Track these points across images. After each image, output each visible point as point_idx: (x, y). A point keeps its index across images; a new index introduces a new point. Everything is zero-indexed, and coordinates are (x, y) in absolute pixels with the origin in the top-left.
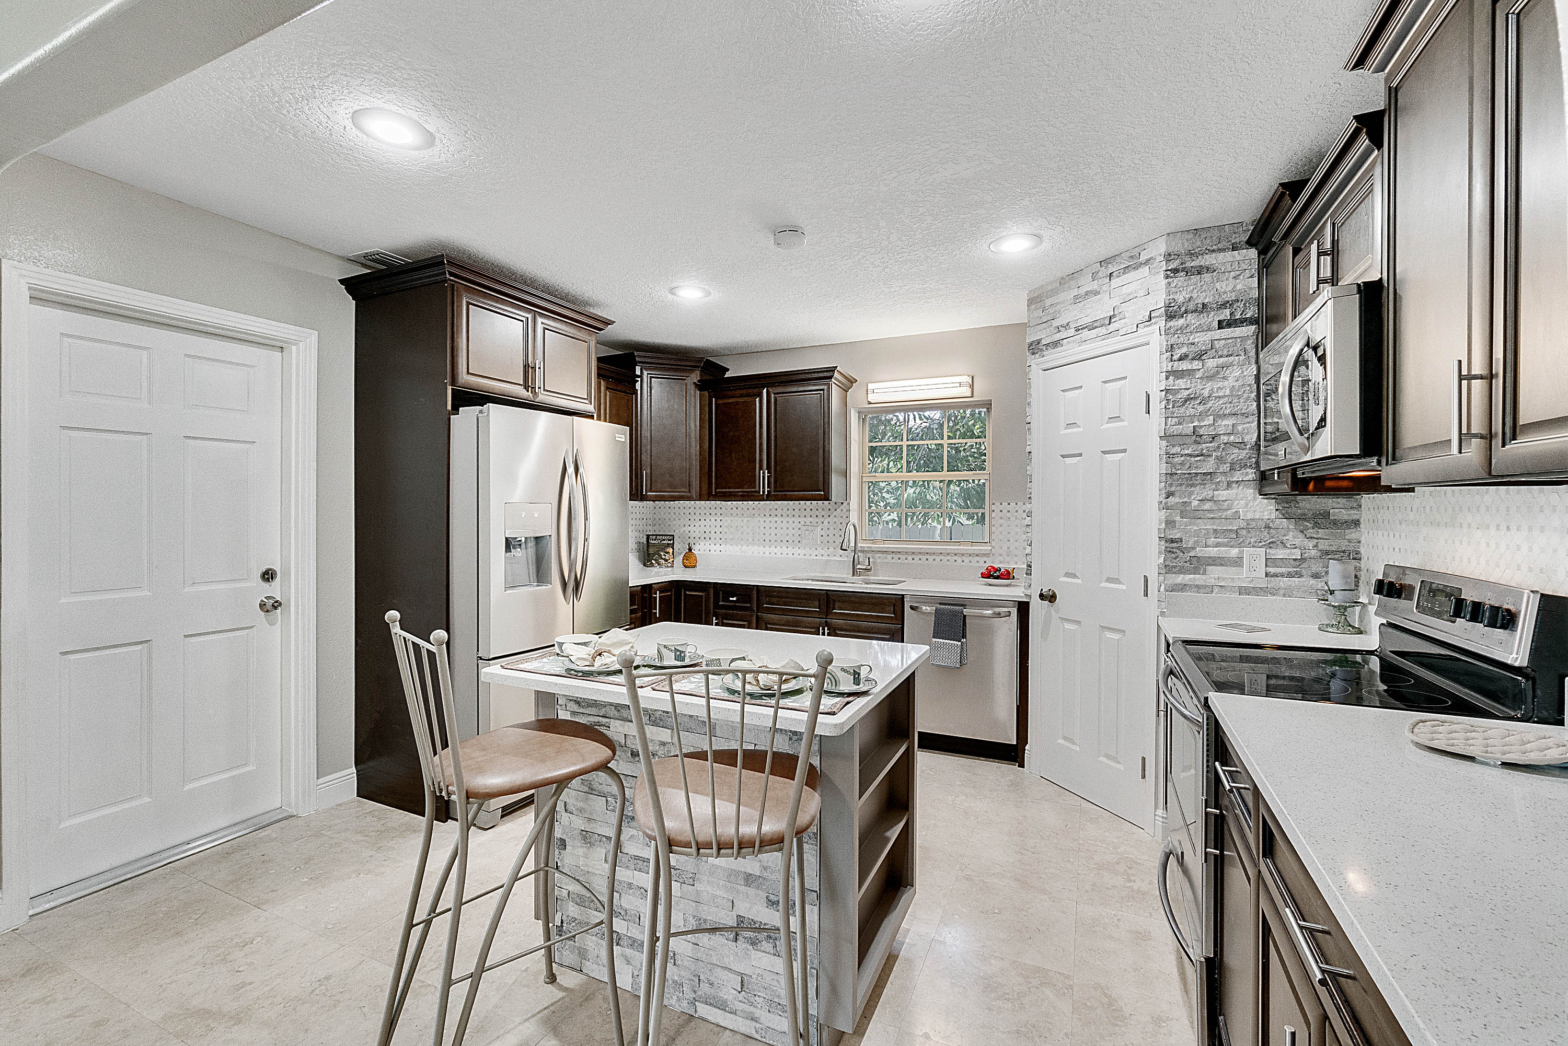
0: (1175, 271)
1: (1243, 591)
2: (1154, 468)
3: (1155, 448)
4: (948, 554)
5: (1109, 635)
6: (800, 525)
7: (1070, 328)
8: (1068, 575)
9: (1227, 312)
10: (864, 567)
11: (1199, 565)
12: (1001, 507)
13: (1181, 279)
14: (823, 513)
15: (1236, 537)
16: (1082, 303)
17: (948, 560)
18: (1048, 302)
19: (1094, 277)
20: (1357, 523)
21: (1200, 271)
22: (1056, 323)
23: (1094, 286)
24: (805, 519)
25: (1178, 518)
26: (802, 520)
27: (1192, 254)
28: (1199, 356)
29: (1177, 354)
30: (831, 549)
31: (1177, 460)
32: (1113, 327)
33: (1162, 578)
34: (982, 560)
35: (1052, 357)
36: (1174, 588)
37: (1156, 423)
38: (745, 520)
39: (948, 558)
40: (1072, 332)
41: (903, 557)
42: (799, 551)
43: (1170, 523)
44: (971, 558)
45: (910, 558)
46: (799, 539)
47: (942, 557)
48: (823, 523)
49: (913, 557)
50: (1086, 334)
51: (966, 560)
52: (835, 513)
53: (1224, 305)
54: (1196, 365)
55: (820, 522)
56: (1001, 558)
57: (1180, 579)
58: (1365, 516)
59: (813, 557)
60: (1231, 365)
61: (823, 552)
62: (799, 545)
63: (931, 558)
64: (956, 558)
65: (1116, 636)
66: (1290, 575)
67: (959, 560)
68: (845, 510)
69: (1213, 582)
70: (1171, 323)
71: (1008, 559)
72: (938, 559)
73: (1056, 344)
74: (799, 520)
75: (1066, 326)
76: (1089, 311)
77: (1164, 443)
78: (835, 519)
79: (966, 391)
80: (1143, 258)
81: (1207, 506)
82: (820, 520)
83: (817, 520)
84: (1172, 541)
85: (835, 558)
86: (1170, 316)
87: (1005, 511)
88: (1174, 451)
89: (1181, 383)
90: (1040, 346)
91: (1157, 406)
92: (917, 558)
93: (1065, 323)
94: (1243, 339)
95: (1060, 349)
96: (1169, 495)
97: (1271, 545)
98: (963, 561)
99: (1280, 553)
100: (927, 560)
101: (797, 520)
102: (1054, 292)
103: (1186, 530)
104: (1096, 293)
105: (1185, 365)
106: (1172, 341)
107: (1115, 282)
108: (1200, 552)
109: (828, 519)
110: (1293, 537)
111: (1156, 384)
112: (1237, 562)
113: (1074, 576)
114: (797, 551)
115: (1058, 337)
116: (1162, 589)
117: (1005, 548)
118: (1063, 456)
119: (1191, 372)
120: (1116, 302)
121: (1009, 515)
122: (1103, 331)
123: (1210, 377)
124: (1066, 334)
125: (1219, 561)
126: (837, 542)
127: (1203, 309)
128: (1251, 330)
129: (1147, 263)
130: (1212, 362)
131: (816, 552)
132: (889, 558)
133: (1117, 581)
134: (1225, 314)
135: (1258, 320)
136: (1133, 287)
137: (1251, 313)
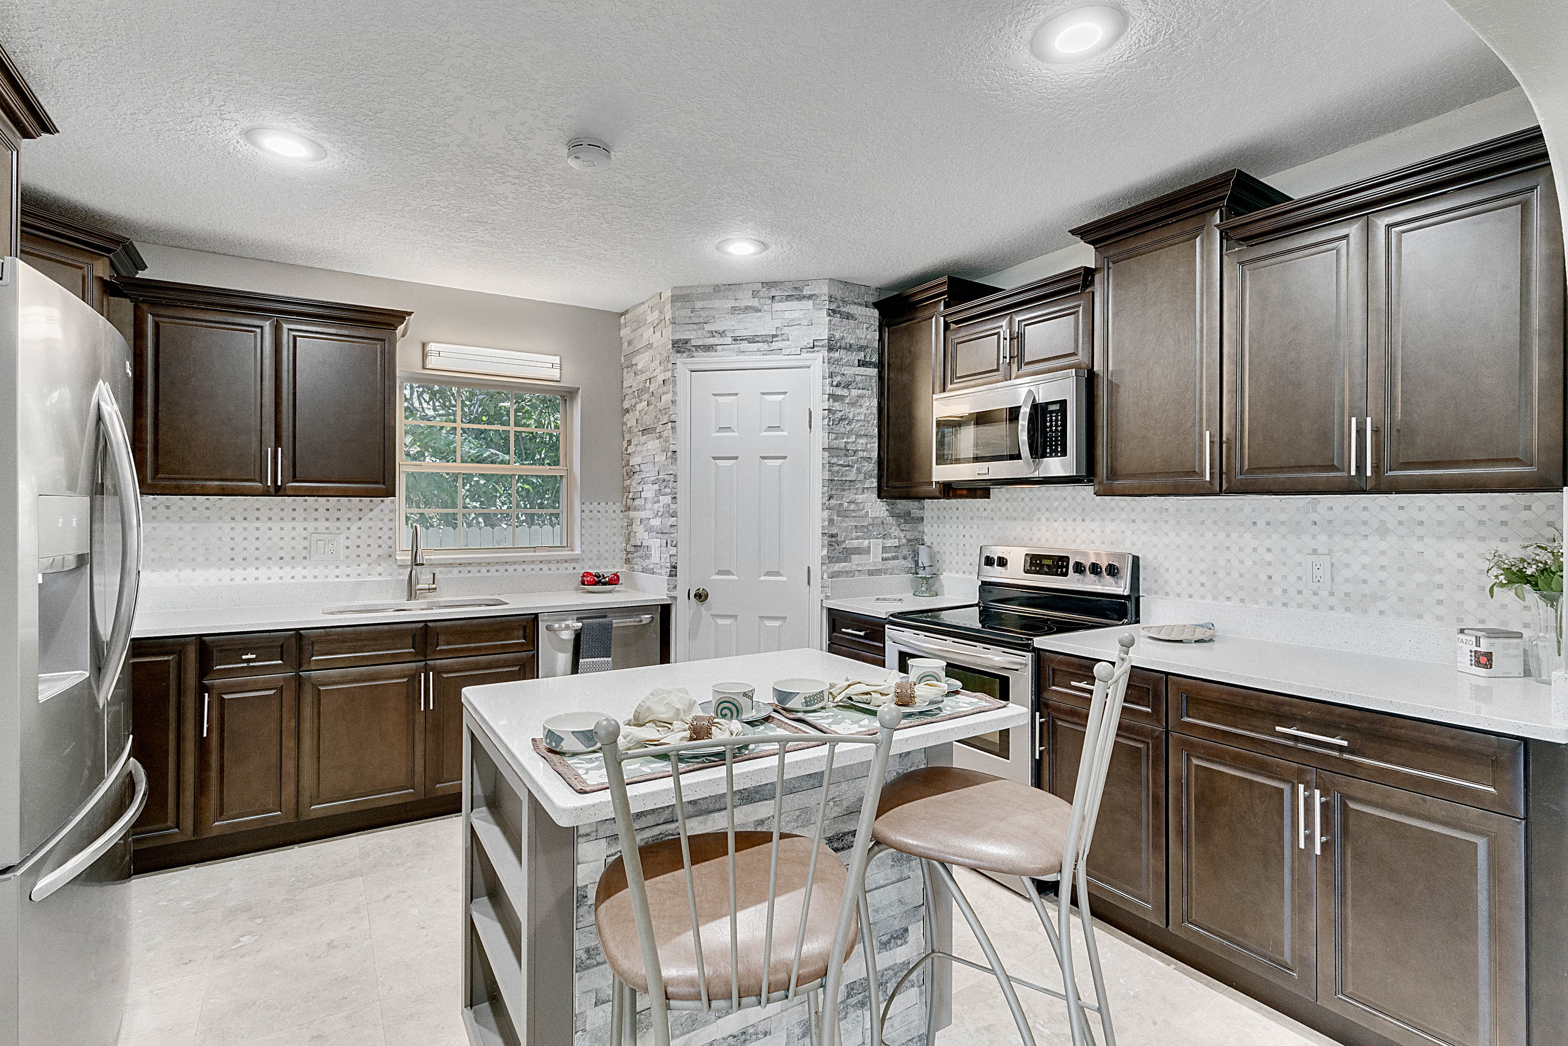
0: (834, 311)
1: (871, 573)
2: (817, 475)
3: (818, 458)
4: (533, 562)
5: (769, 623)
6: (305, 534)
7: (726, 336)
8: (720, 573)
9: (862, 354)
10: (427, 586)
11: (847, 554)
12: (591, 507)
13: (837, 319)
14: (349, 515)
15: (865, 531)
16: (741, 316)
17: (533, 570)
18: (699, 305)
19: (755, 294)
20: (922, 519)
21: (848, 316)
22: (708, 327)
23: (755, 303)
24: (316, 524)
25: (835, 517)
26: (311, 526)
27: (844, 303)
28: (847, 386)
29: (837, 379)
30: (364, 566)
31: (836, 468)
32: (775, 345)
33: (824, 567)
34: (570, 566)
35: (702, 360)
36: (833, 575)
37: (819, 437)
38: (188, 527)
39: (532, 566)
40: (729, 340)
41: (475, 570)
42: (304, 572)
43: (831, 521)
44: (559, 565)
45: (484, 570)
46: (305, 553)
47: (524, 566)
48: (349, 529)
49: (488, 568)
50: (745, 345)
51: (553, 567)
52: (371, 515)
53: (861, 348)
54: (845, 392)
55: (343, 528)
56: (591, 563)
57: (837, 567)
58: (927, 514)
59: (332, 579)
60: (863, 397)
61: (349, 571)
62: (305, 562)
63: (511, 569)
64: (541, 566)
65: (777, 624)
66: (894, 558)
67: (545, 567)
68: (386, 511)
69: (855, 567)
70: (831, 355)
71: (598, 563)
72: (520, 568)
73: (709, 348)
74: (305, 524)
75: (722, 334)
76: (748, 325)
77: (826, 454)
78: (371, 524)
79: (555, 373)
80: (806, 292)
81: (852, 507)
82: (343, 524)
83: (338, 524)
84: (832, 536)
85: (369, 578)
86: (831, 349)
87: (595, 512)
88: (834, 460)
89: (837, 406)
90: (688, 346)
91: (818, 422)
92: (493, 569)
93: (721, 329)
94: (871, 377)
95: (714, 354)
96: (830, 497)
97: (884, 537)
98: (550, 569)
99: (890, 543)
100: (506, 570)
101: (300, 526)
102: (704, 297)
103: (843, 526)
104: (757, 310)
105: (839, 392)
106: (832, 369)
107: (777, 306)
108: (848, 544)
109: (359, 524)
110: (895, 531)
111: (819, 404)
112: (867, 551)
113: (728, 573)
114: (299, 572)
115: (711, 341)
116: (825, 577)
117: (595, 551)
118: (714, 458)
119: (842, 398)
120: (778, 323)
121: (599, 515)
122: (764, 346)
123: (853, 404)
124: (721, 341)
125: (858, 551)
126: (374, 556)
127: (849, 348)
128: (874, 372)
129: (810, 297)
130: (854, 392)
131: (337, 572)
132: (455, 571)
133: (777, 574)
134: (861, 356)
135: (880, 365)
136: (796, 315)
137: (875, 359)
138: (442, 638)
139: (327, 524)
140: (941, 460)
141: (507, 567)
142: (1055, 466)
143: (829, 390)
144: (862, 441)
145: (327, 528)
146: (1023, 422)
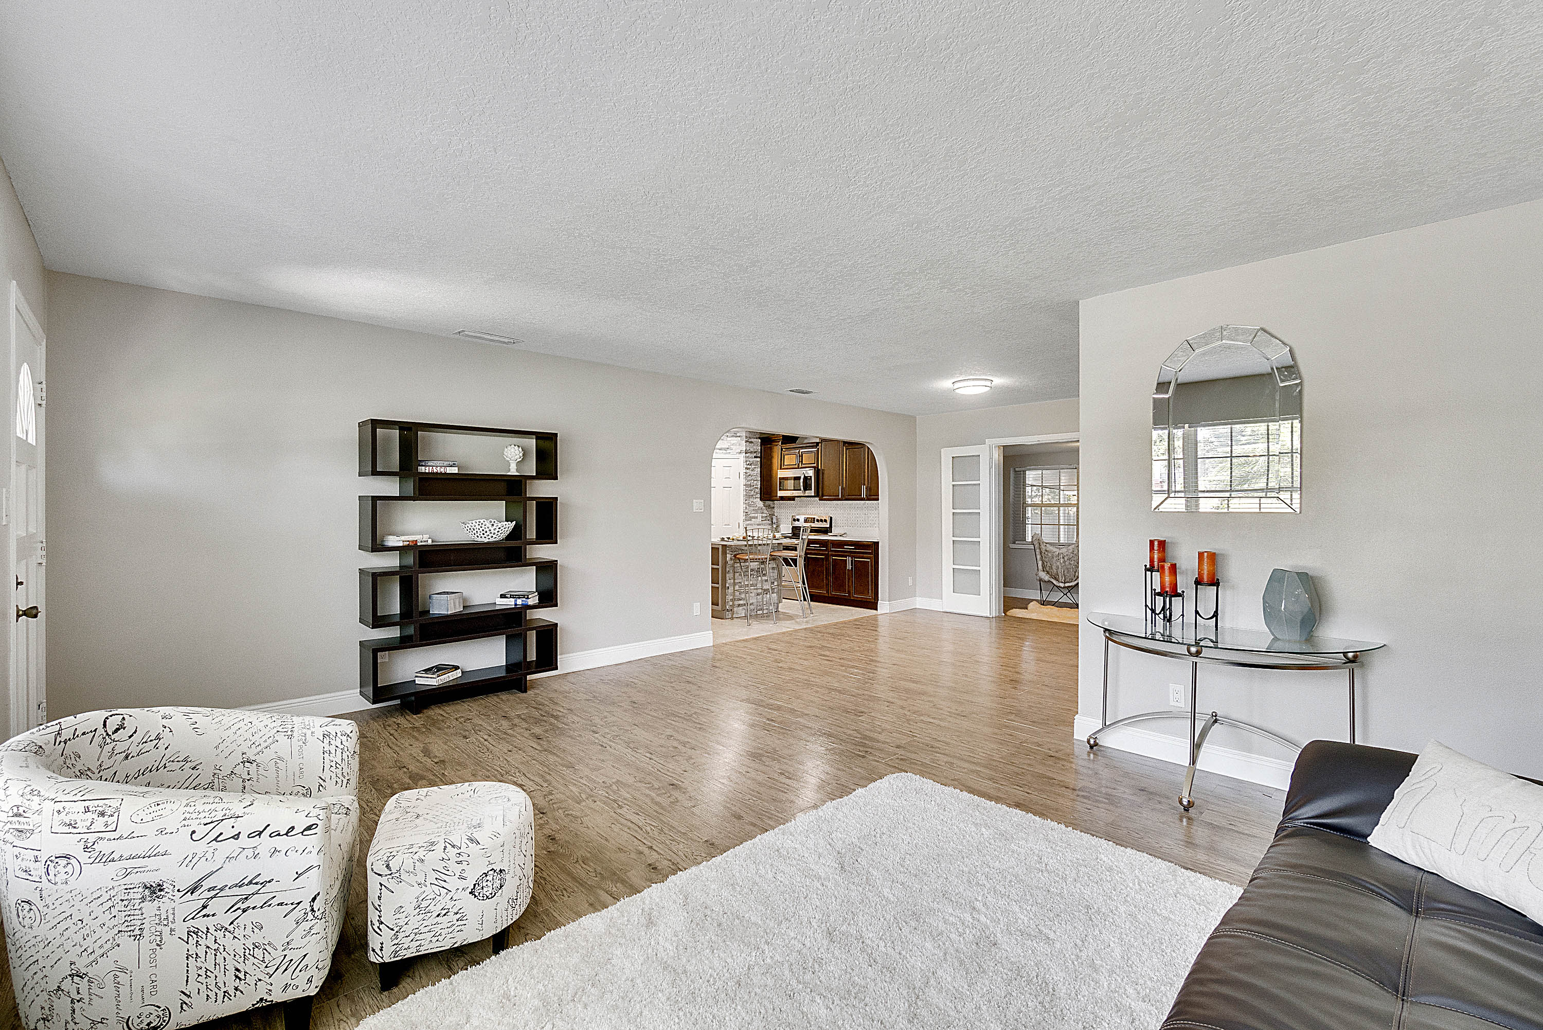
0: (747, 441)
2: (742, 493)
3: (742, 488)
11: (751, 518)
13: (748, 443)
15: (756, 511)
20: (774, 507)
21: (751, 442)
25: (747, 506)
27: (750, 438)
28: (751, 464)
29: (748, 463)
31: (747, 491)
32: (728, 451)
33: (744, 522)
36: (747, 525)
37: (743, 481)
43: (746, 508)
53: (755, 452)
54: (750, 467)
57: (748, 522)
58: (776, 506)
60: (756, 468)
66: (765, 520)
69: (753, 523)
70: (746, 455)
77: (745, 487)
80: (738, 435)
81: (752, 503)
84: (746, 512)
86: (746, 453)
88: (747, 489)
89: (748, 471)
91: (742, 476)
94: (758, 462)
96: (746, 500)
97: (762, 513)
99: (764, 515)
103: (749, 509)
105: (748, 467)
106: (746, 460)
107: (728, 439)
108: (751, 515)
110: (766, 511)
111: (743, 471)
112: (757, 517)
116: (745, 525)
120: (729, 444)
122: (725, 451)
123: (752, 470)
125: (754, 518)
127: (751, 452)
128: (759, 459)
129: (739, 436)
130: (753, 467)
133: (729, 525)
134: (755, 455)
135: (761, 457)
136: (734, 442)
137: (759, 455)
140: (780, 490)
142: (807, 493)
143: (745, 466)
144: (755, 482)
146: (802, 480)
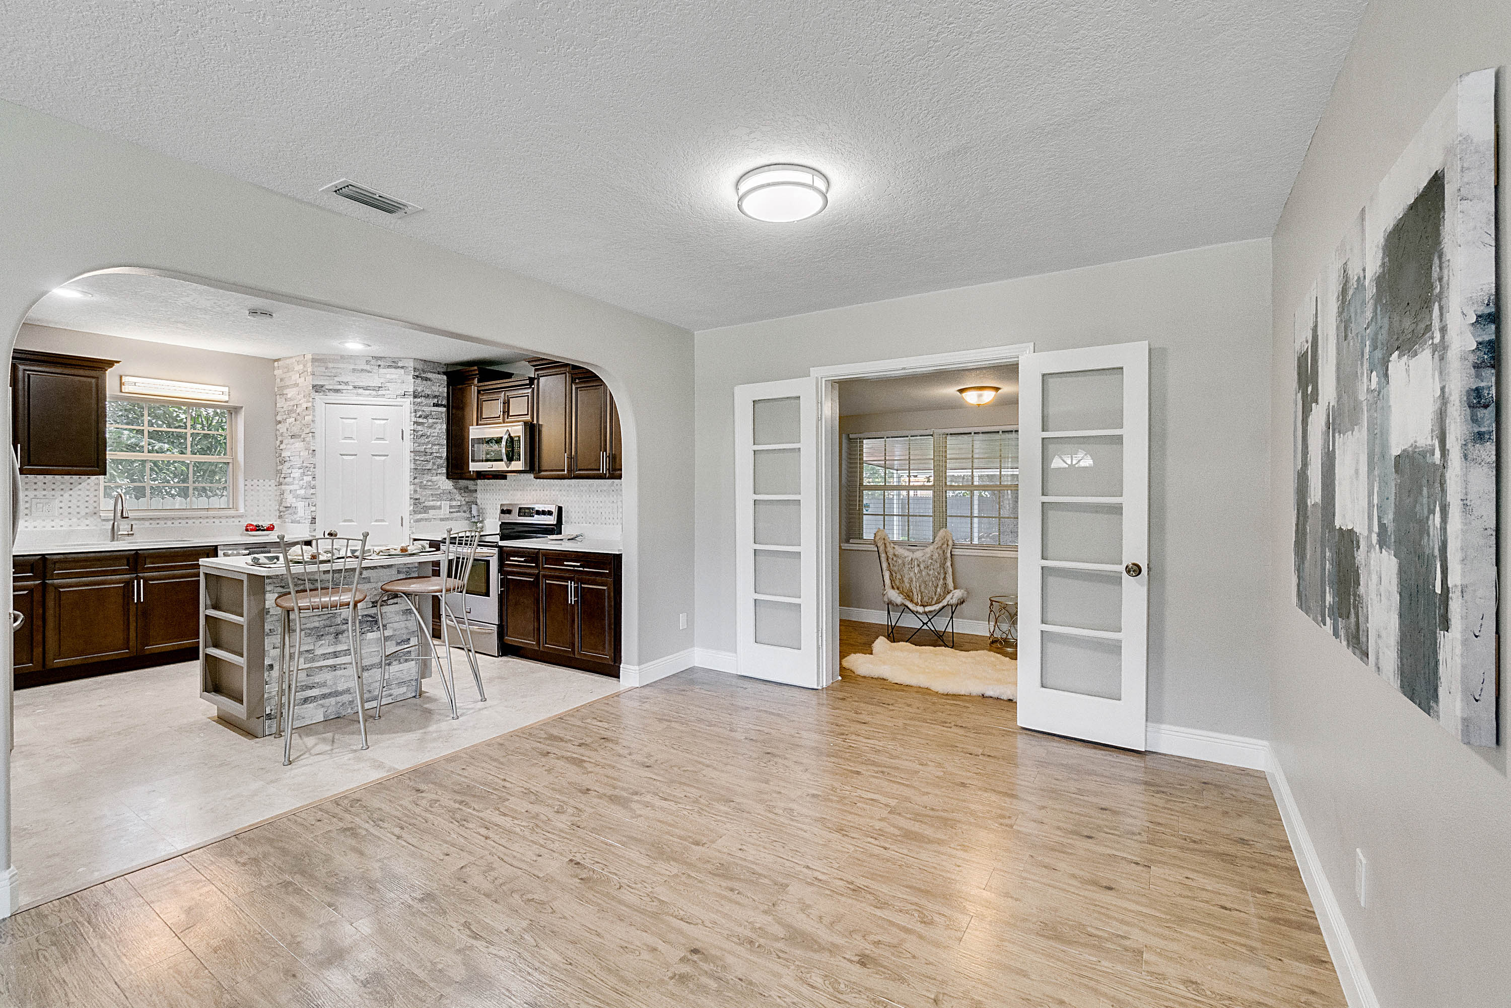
0: (417, 376)
1: (442, 520)
2: (407, 465)
3: (407, 457)
4: (207, 518)
6: (27, 499)
7: (348, 385)
8: (345, 521)
9: (436, 400)
10: (126, 533)
11: (426, 509)
12: (252, 483)
13: (419, 381)
14: (62, 487)
15: (439, 497)
16: (358, 374)
17: (207, 522)
18: (331, 365)
19: (368, 362)
20: (476, 491)
21: (427, 379)
22: (337, 379)
23: (368, 368)
25: (418, 489)
26: (31, 494)
27: (424, 372)
28: (426, 417)
29: (419, 414)
30: (75, 520)
31: (418, 462)
32: (380, 393)
33: (411, 517)
34: (236, 520)
35: (332, 397)
36: (417, 521)
37: (408, 444)
39: (207, 520)
40: (351, 387)
41: (162, 522)
42: (27, 523)
43: (415, 491)
44: (225, 519)
45: (169, 522)
46: (26, 512)
47: (201, 519)
48: (62, 495)
49: (173, 521)
50: (361, 391)
51: (222, 520)
52: (80, 486)
53: (435, 397)
54: (425, 421)
55: (58, 495)
56: (252, 518)
57: (419, 516)
58: (479, 488)
59: (49, 528)
60: (437, 423)
61: (62, 523)
62: (27, 518)
63: (190, 521)
64: (214, 520)
66: (457, 512)
68: (92, 484)
69: (431, 517)
70: (415, 400)
71: (257, 518)
72: (197, 522)
73: (337, 391)
74: (27, 493)
75: (347, 383)
76: (364, 380)
77: (412, 454)
78: (79, 492)
79: (226, 398)
80: (400, 364)
81: (430, 483)
82: (57, 493)
83: (53, 493)
84: (416, 499)
85: (79, 528)
86: (415, 397)
87: (255, 486)
88: (417, 458)
89: (419, 428)
90: (323, 389)
91: (407, 436)
92: (176, 522)
93: (345, 380)
94: (442, 413)
95: (340, 394)
96: (415, 478)
97: (451, 500)
98: (221, 523)
99: (454, 503)
100: (187, 523)
102: (334, 361)
103: (422, 494)
104: (369, 372)
105: (421, 420)
106: (416, 408)
107: (382, 371)
108: (427, 504)
109: (71, 492)
110: (458, 497)
111: (408, 427)
112: (440, 508)
115: (339, 387)
116: (412, 521)
117: (255, 511)
118: (341, 455)
119: (422, 424)
120: (382, 380)
121: (258, 488)
122: (374, 393)
123: (430, 427)
124: (345, 387)
125: (433, 508)
126: (83, 513)
127: (427, 396)
128: (444, 409)
129: (402, 367)
130: (431, 421)
131: (53, 524)
132: (147, 523)
133: (382, 521)
134: (435, 401)
135: (447, 406)
136: (393, 376)
137: (444, 402)
138: (148, 561)
139: (44, 493)
140: (473, 461)
141: (187, 521)
142: (518, 465)
143: (414, 419)
144: (437, 447)
145: (44, 495)
146: (504, 443)
